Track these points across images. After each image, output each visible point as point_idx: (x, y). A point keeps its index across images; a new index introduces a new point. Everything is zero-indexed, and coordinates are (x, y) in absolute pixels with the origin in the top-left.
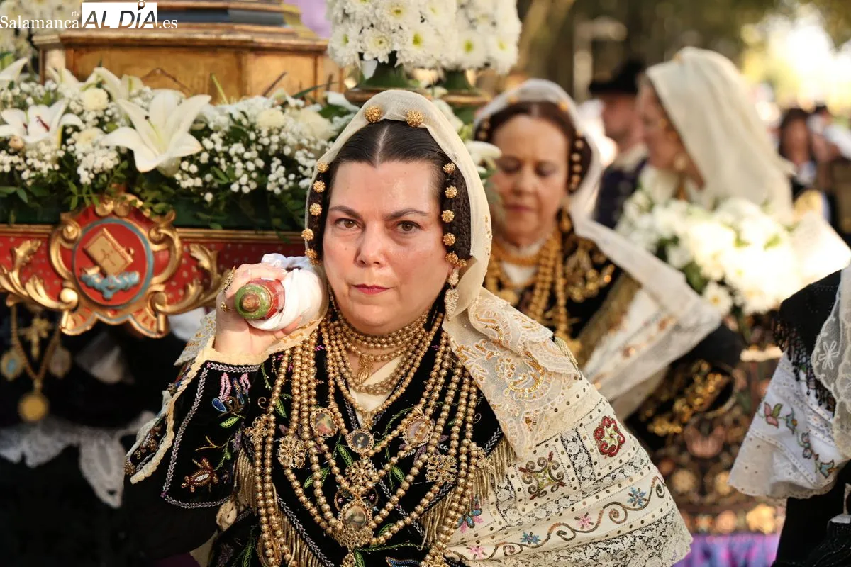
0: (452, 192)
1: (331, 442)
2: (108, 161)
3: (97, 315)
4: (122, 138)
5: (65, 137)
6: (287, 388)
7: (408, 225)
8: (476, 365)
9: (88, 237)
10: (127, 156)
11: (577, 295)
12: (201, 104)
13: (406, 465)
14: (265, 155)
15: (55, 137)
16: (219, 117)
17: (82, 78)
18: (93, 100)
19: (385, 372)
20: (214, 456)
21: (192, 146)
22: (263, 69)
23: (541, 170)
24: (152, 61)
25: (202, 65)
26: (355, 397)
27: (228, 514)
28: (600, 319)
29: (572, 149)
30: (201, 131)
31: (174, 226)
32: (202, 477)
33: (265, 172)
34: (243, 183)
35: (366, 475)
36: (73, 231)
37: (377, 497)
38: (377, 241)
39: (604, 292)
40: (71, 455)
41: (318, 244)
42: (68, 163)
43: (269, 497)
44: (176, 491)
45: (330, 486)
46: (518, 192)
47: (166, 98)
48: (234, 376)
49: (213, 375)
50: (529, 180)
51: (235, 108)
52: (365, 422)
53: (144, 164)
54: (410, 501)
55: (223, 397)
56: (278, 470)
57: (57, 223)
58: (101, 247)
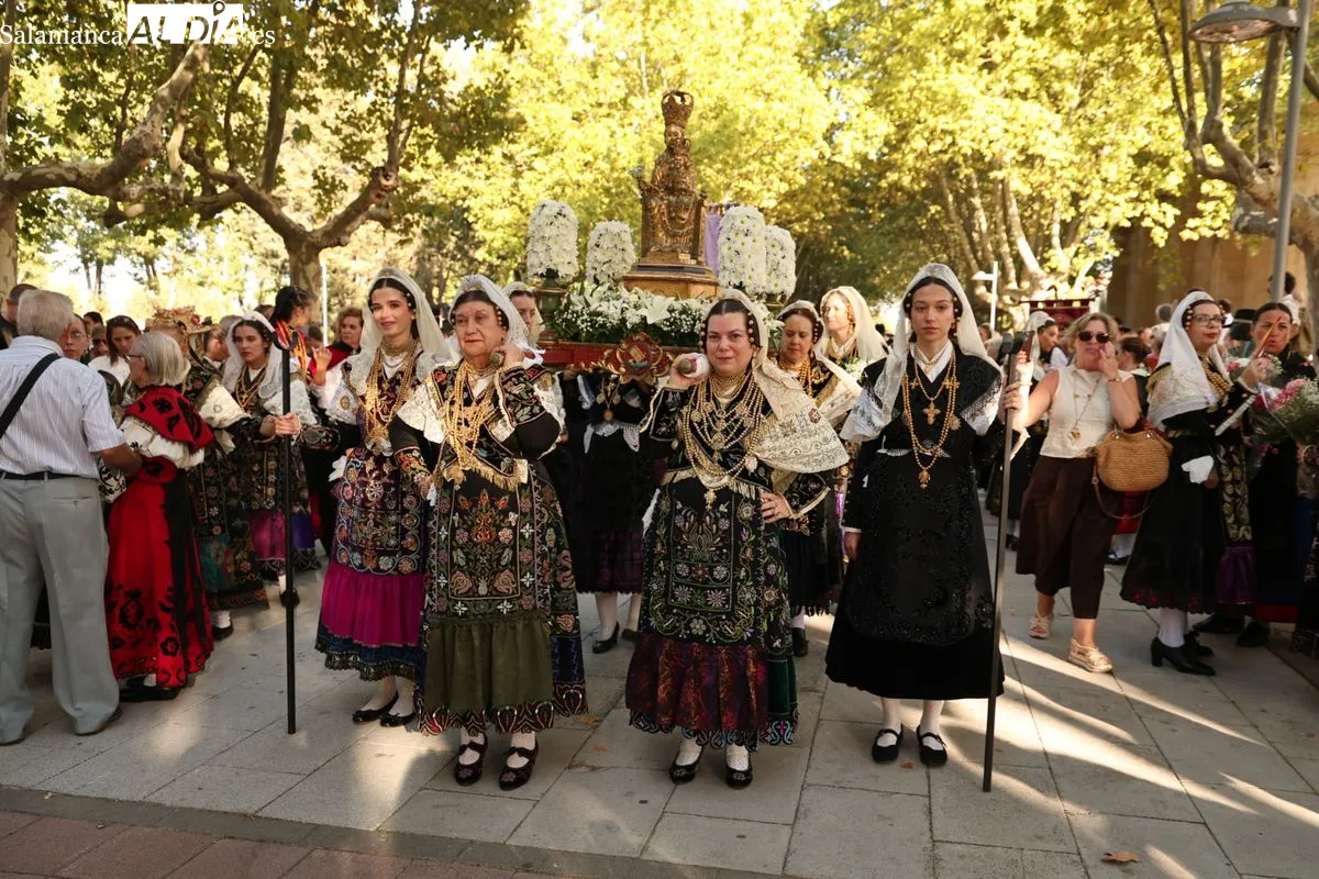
0: (751, 322)
1: (711, 414)
2: (637, 320)
3: (632, 377)
4: (643, 312)
5: (622, 311)
6: (696, 396)
7: (736, 336)
8: (763, 385)
9: (630, 348)
10: (644, 319)
11: (816, 382)
12: (671, 300)
13: (736, 421)
14: (694, 319)
15: (619, 311)
16: (678, 305)
17: (629, 291)
18: (633, 298)
19: (731, 390)
20: (668, 422)
21: (668, 315)
22: (696, 290)
23: (802, 335)
24: (655, 286)
25: (673, 287)
26: (720, 399)
27: (675, 444)
28: (825, 391)
29: (814, 327)
30: (671, 311)
31: (660, 345)
32: (663, 429)
33: (694, 325)
34: (685, 329)
35: (723, 425)
36: (624, 346)
37: (726, 432)
38: (725, 343)
39: (826, 381)
40: (620, 432)
41: (704, 346)
42: (623, 321)
43: (689, 434)
44: (654, 434)
45: (710, 429)
46: (793, 344)
47: (659, 299)
48: (674, 393)
49: (666, 393)
50: (797, 339)
51: (684, 302)
52: (723, 407)
53: (650, 321)
54: (737, 434)
55: (670, 400)
56: (691, 422)
57: (618, 343)
58: (634, 351)
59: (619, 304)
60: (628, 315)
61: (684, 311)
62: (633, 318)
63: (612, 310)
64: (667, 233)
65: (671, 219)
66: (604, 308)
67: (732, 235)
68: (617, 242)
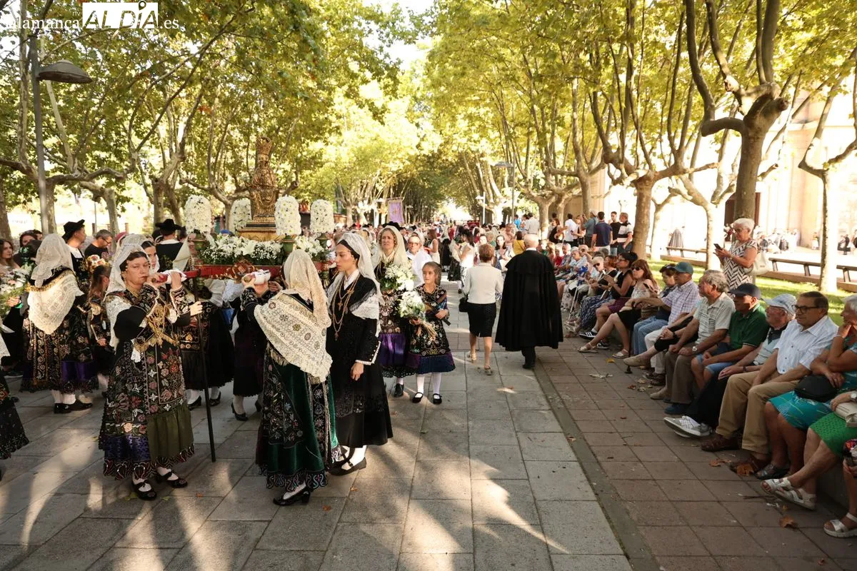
4: (242, 249)
5: (233, 249)
9: (238, 267)
10: (243, 252)
12: (256, 242)
15: (231, 249)
16: (260, 245)
17: (239, 238)
18: (239, 242)
21: (254, 250)
30: (256, 248)
34: (261, 256)
36: (235, 266)
42: (233, 254)
47: (251, 242)
51: (263, 243)
53: (246, 254)
57: (232, 264)
58: (240, 268)
59: (232, 245)
60: (235, 251)
61: (262, 248)
62: (238, 253)
63: (228, 250)
64: (261, 206)
65: (263, 201)
66: (225, 249)
67: (280, 211)
68: (245, 210)
